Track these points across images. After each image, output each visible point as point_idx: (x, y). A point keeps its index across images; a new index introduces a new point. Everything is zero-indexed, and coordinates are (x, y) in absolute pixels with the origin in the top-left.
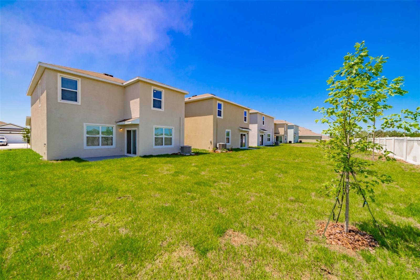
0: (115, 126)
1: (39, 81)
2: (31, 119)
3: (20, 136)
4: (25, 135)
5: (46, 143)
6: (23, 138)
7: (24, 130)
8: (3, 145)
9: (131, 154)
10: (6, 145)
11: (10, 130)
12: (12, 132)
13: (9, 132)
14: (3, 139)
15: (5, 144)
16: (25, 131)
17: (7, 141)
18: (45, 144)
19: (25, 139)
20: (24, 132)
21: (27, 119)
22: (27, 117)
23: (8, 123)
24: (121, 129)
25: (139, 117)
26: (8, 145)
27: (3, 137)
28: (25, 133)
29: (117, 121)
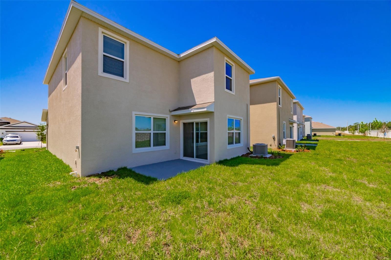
0: (168, 116)
1: (65, 50)
2: (48, 112)
3: (34, 135)
4: (40, 133)
5: (79, 145)
6: (37, 136)
7: (38, 128)
8: (17, 144)
9: (193, 157)
10: (20, 144)
11: (25, 128)
12: (26, 130)
13: (23, 130)
14: (17, 137)
15: (19, 142)
16: (40, 129)
17: (20, 140)
18: (78, 148)
19: (39, 138)
20: (38, 130)
21: (43, 112)
22: (43, 110)
23: (22, 121)
24: (176, 122)
25: (214, 101)
26: (22, 144)
27: (17, 135)
28: (40, 130)
29: (171, 110)
